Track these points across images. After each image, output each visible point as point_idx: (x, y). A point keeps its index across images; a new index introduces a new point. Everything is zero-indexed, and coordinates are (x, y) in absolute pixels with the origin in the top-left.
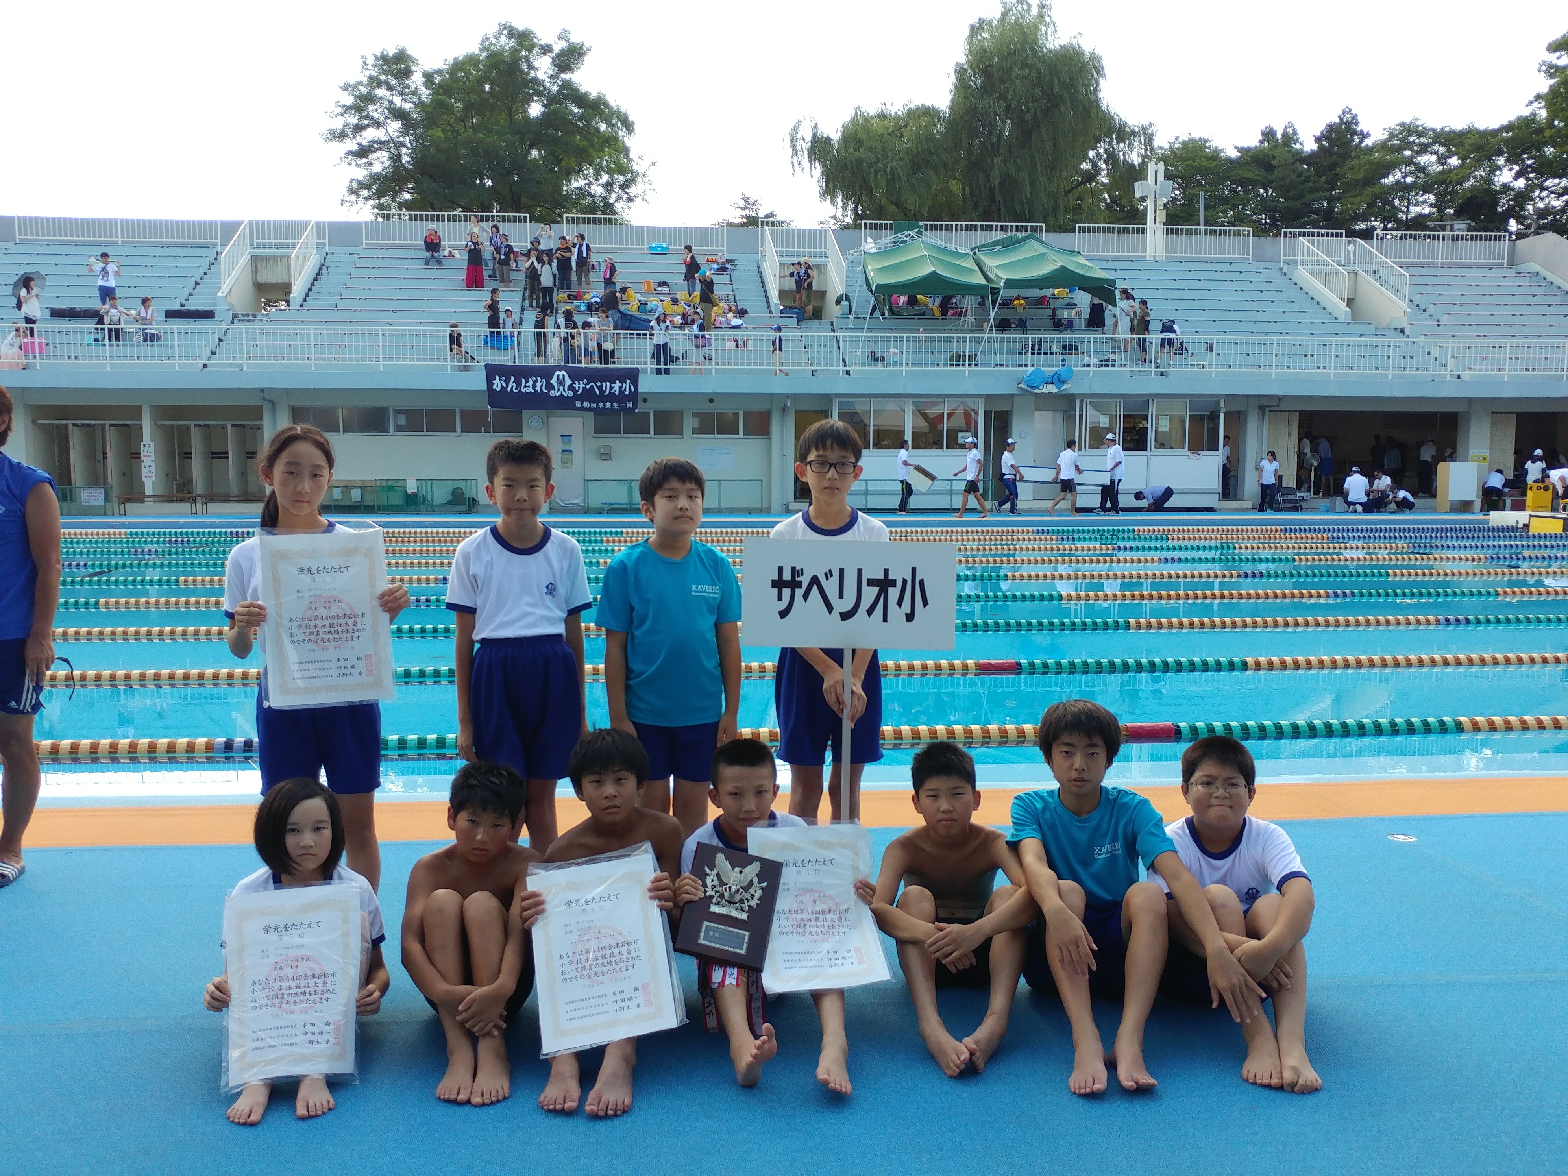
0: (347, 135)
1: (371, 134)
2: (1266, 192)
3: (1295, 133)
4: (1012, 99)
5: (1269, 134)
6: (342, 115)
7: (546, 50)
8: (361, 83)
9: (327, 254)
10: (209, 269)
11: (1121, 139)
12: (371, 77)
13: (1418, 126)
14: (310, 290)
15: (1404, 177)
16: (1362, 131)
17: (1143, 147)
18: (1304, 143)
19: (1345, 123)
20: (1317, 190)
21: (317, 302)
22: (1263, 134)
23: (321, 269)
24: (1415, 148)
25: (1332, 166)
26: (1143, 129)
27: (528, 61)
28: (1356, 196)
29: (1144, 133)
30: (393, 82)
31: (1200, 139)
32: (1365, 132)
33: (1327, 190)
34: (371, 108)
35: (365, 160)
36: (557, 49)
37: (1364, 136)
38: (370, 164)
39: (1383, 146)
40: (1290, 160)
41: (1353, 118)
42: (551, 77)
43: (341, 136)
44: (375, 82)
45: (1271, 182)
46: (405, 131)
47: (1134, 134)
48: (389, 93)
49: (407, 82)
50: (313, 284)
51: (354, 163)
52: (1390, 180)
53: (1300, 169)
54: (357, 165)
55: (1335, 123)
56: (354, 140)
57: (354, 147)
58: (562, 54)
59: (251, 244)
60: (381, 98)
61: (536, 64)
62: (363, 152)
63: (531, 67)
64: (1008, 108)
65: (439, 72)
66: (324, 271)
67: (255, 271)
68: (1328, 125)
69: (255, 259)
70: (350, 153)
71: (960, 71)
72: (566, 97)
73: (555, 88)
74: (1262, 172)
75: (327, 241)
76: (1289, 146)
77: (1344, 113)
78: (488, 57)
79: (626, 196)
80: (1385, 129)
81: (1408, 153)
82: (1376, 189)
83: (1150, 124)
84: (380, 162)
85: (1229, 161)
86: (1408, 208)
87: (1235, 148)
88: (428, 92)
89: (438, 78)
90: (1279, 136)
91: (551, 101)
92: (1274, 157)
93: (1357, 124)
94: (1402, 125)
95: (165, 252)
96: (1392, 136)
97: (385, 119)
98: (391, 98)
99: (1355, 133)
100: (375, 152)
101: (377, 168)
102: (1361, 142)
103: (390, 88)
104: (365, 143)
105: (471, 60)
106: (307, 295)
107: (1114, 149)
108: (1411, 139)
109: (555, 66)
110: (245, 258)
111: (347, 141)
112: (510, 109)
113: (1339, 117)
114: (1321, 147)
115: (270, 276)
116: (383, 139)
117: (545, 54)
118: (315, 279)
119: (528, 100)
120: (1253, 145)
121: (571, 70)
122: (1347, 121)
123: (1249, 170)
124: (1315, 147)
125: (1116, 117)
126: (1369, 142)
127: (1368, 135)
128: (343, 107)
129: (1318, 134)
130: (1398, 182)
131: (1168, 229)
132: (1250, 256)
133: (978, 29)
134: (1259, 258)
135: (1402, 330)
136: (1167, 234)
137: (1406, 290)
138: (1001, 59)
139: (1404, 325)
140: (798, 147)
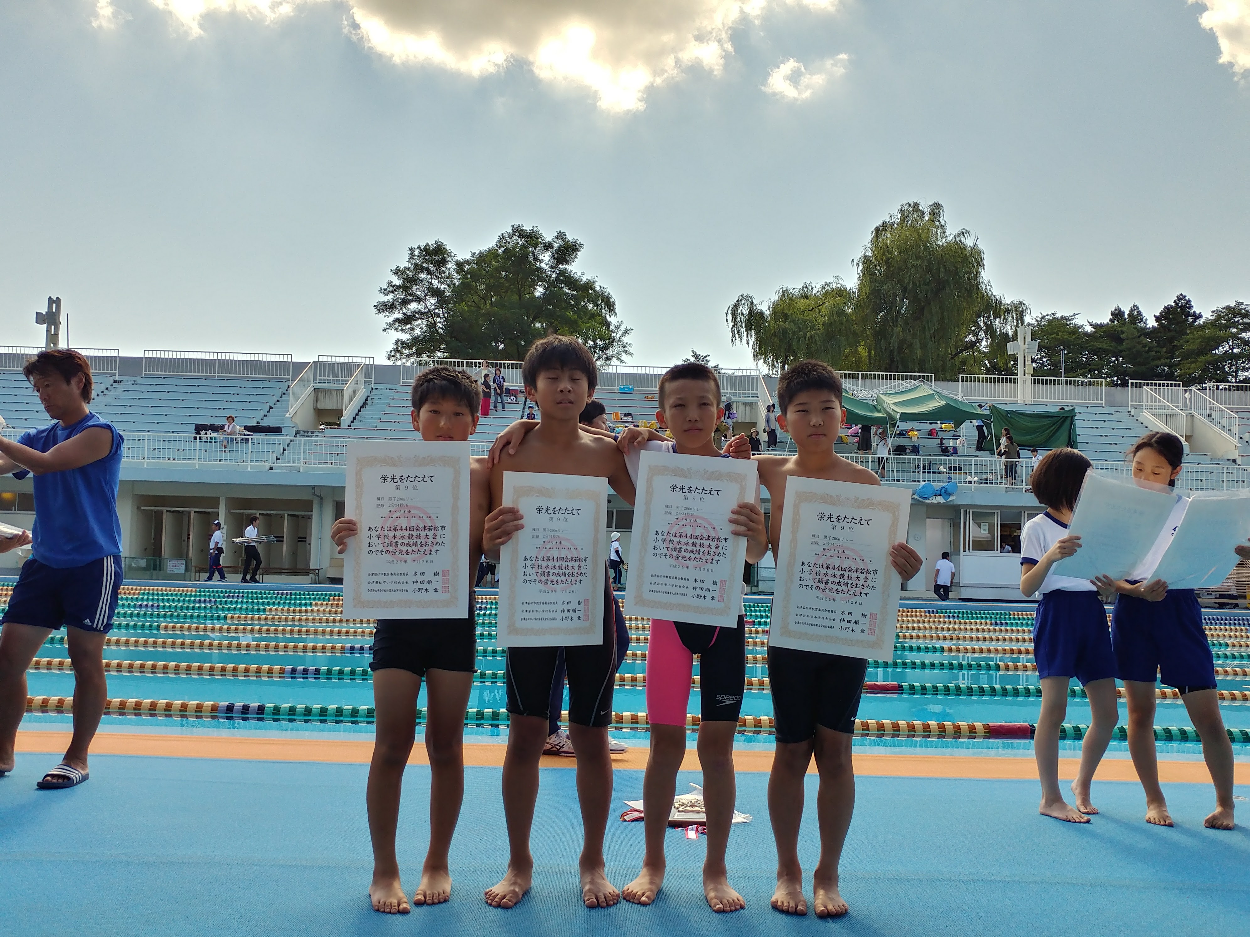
0: (395, 307)
1: (413, 306)
2: (1118, 359)
3: (1139, 313)
4: (908, 283)
5: (1117, 314)
6: (393, 292)
7: (548, 246)
8: (408, 269)
9: (372, 389)
10: (281, 397)
11: (997, 316)
12: (416, 265)
13: (1241, 309)
14: (357, 414)
15: (1232, 349)
16: (1194, 312)
17: (1015, 321)
18: (1148, 322)
19: (1180, 307)
20: (1159, 358)
21: (361, 424)
22: (1112, 314)
23: (367, 400)
24: (1240, 327)
25: (1171, 340)
26: (1016, 307)
27: (534, 254)
28: (1192, 363)
29: (1016, 311)
30: (432, 269)
31: (1062, 318)
32: (1197, 312)
33: (1167, 358)
34: (414, 287)
35: (409, 326)
36: (556, 246)
37: (1196, 317)
38: (412, 329)
39: (1212, 324)
40: (1136, 334)
41: (1186, 303)
42: (551, 267)
43: (390, 308)
44: (419, 268)
45: (1121, 351)
46: (439, 305)
47: (1008, 311)
48: (429, 277)
49: (443, 269)
50: (359, 411)
51: (400, 328)
52: (1220, 350)
53: (1144, 342)
54: (402, 330)
55: (1172, 307)
56: (401, 312)
57: (400, 316)
58: (559, 250)
59: (315, 379)
60: (422, 281)
61: (541, 257)
62: (408, 320)
63: (536, 259)
64: (905, 290)
65: (467, 262)
66: (369, 401)
67: (316, 400)
68: (1166, 307)
69: (316, 391)
70: (397, 320)
71: (866, 260)
72: (562, 282)
73: (554, 276)
74: (1114, 344)
75: (373, 379)
76: (1135, 324)
77: (1179, 299)
78: (504, 252)
79: (605, 356)
80: (1213, 312)
81: (1234, 330)
82: (1208, 358)
83: (1021, 303)
84: (419, 328)
85: (1086, 334)
86: (1236, 372)
87: (1091, 325)
88: (459, 277)
89: (467, 268)
90: (1126, 316)
91: (551, 285)
92: (1123, 332)
93: (1191, 307)
94: (1228, 308)
95: (250, 384)
96: (1219, 317)
97: (425, 296)
98: (430, 280)
99: (1189, 315)
100: (416, 320)
101: (418, 332)
102: (1195, 321)
103: (430, 273)
104: (409, 313)
105: (492, 253)
106: (355, 418)
107: (991, 322)
108: (1236, 320)
109: (555, 259)
110: (310, 389)
111: (396, 311)
112: (519, 291)
113: (1175, 302)
114: (1161, 325)
115: (328, 404)
116: (423, 311)
117: (547, 250)
118: (362, 407)
119: (533, 285)
120: (1105, 323)
121: (568, 263)
122: (1182, 305)
123: (1103, 342)
124: (1156, 324)
125: (993, 298)
126: (1201, 321)
127: (1200, 316)
128: (393, 286)
129: (1158, 314)
130: (1226, 351)
131: (1035, 379)
132: (1103, 402)
133: (882, 230)
134: (1110, 404)
135: (1234, 461)
136: (1034, 383)
137: (1236, 429)
138: (900, 253)
139: (1236, 456)
140: (738, 320)
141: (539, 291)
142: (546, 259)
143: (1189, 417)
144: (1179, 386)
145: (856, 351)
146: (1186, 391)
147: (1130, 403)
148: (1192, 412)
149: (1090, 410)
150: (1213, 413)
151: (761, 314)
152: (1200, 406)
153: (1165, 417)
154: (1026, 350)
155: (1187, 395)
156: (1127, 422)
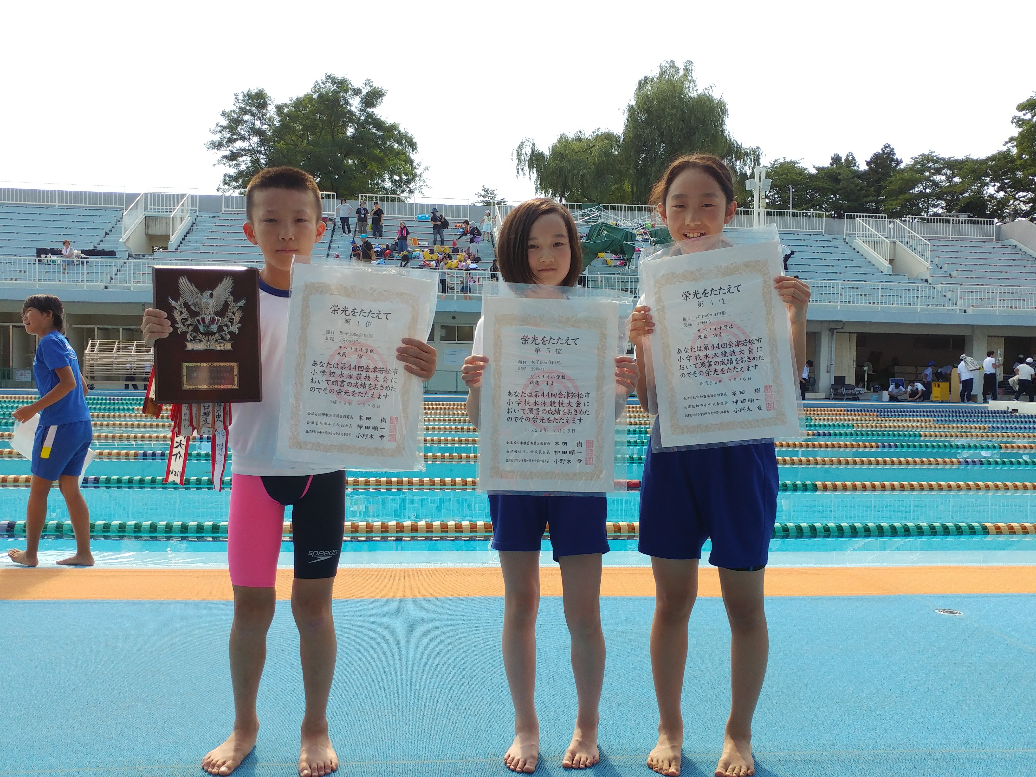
0: (223, 145)
1: (239, 144)
2: (835, 196)
3: (854, 159)
4: (665, 128)
5: (836, 159)
6: (220, 132)
7: (357, 92)
8: (234, 111)
9: (197, 216)
10: (116, 224)
11: (738, 158)
12: (240, 108)
13: (933, 157)
14: (183, 239)
15: (925, 190)
16: (897, 159)
17: (753, 163)
18: (860, 166)
19: (886, 154)
20: (868, 196)
21: (186, 247)
22: (832, 159)
23: (192, 226)
24: (932, 171)
25: (878, 181)
26: (753, 151)
27: (344, 98)
28: (894, 200)
29: (754, 154)
30: (254, 110)
31: (791, 162)
32: (899, 159)
33: (875, 196)
34: (240, 127)
35: (235, 162)
36: (364, 92)
37: (898, 162)
38: (238, 165)
39: (911, 168)
40: (850, 175)
41: (891, 151)
42: (360, 110)
43: (219, 145)
44: (244, 111)
45: (839, 190)
46: (262, 143)
47: (747, 154)
48: (252, 118)
49: (264, 111)
50: (186, 236)
51: (228, 164)
52: (916, 190)
53: (857, 182)
54: (230, 165)
55: (879, 154)
56: (228, 149)
57: (228, 153)
58: (367, 95)
59: (146, 208)
60: (247, 121)
61: (351, 101)
62: (233, 157)
63: (347, 103)
64: (662, 135)
65: (286, 105)
66: (195, 227)
67: (148, 227)
68: (875, 154)
69: (147, 218)
70: (225, 157)
71: (631, 110)
72: (370, 124)
73: (363, 118)
74: (832, 184)
75: (198, 208)
76: (849, 167)
77: (885, 147)
78: (318, 97)
79: (408, 189)
80: (912, 158)
81: (927, 174)
82: (907, 196)
83: (758, 148)
84: (245, 162)
85: (810, 175)
86: (928, 208)
87: (815, 167)
88: (279, 119)
89: (286, 110)
90: (843, 161)
91: (360, 126)
92: (840, 174)
93: (894, 154)
94: (923, 155)
95: (88, 213)
96: (916, 163)
97: (249, 135)
98: (253, 121)
99: (892, 160)
100: (241, 157)
101: (243, 167)
102: (897, 166)
103: (253, 115)
104: (235, 151)
105: (308, 98)
106: (181, 243)
107: (733, 163)
108: (929, 165)
109: (363, 103)
110: (141, 217)
111: (223, 149)
112: (332, 131)
113: (882, 149)
114: (870, 168)
115: (157, 230)
116: (247, 148)
117: (357, 95)
118: (188, 233)
119: (345, 127)
120: (826, 166)
121: (374, 106)
122: (887, 152)
123: (823, 182)
124: (866, 168)
125: (735, 143)
126: (902, 166)
127: (901, 162)
128: (221, 127)
129: (868, 160)
130: (921, 191)
131: (767, 212)
132: (824, 231)
133: (644, 83)
134: (829, 232)
135: (926, 280)
136: (767, 215)
137: (929, 254)
138: (658, 103)
139: (928, 277)
140: (522, 159)
141: (350, 131)
142: (355, 104)
143: (892, 244)
144: (885, 218)
145: (622, 187)
146: (890, 222)
147: (845, 232)
148: (895, 239)
149: (812, 237)
150: (911, 241)
151: (542, 155)
152: (901, 234)
153: (873, 243)
154: (761, 187)
155: (891, 226)
156: (843, 247)
